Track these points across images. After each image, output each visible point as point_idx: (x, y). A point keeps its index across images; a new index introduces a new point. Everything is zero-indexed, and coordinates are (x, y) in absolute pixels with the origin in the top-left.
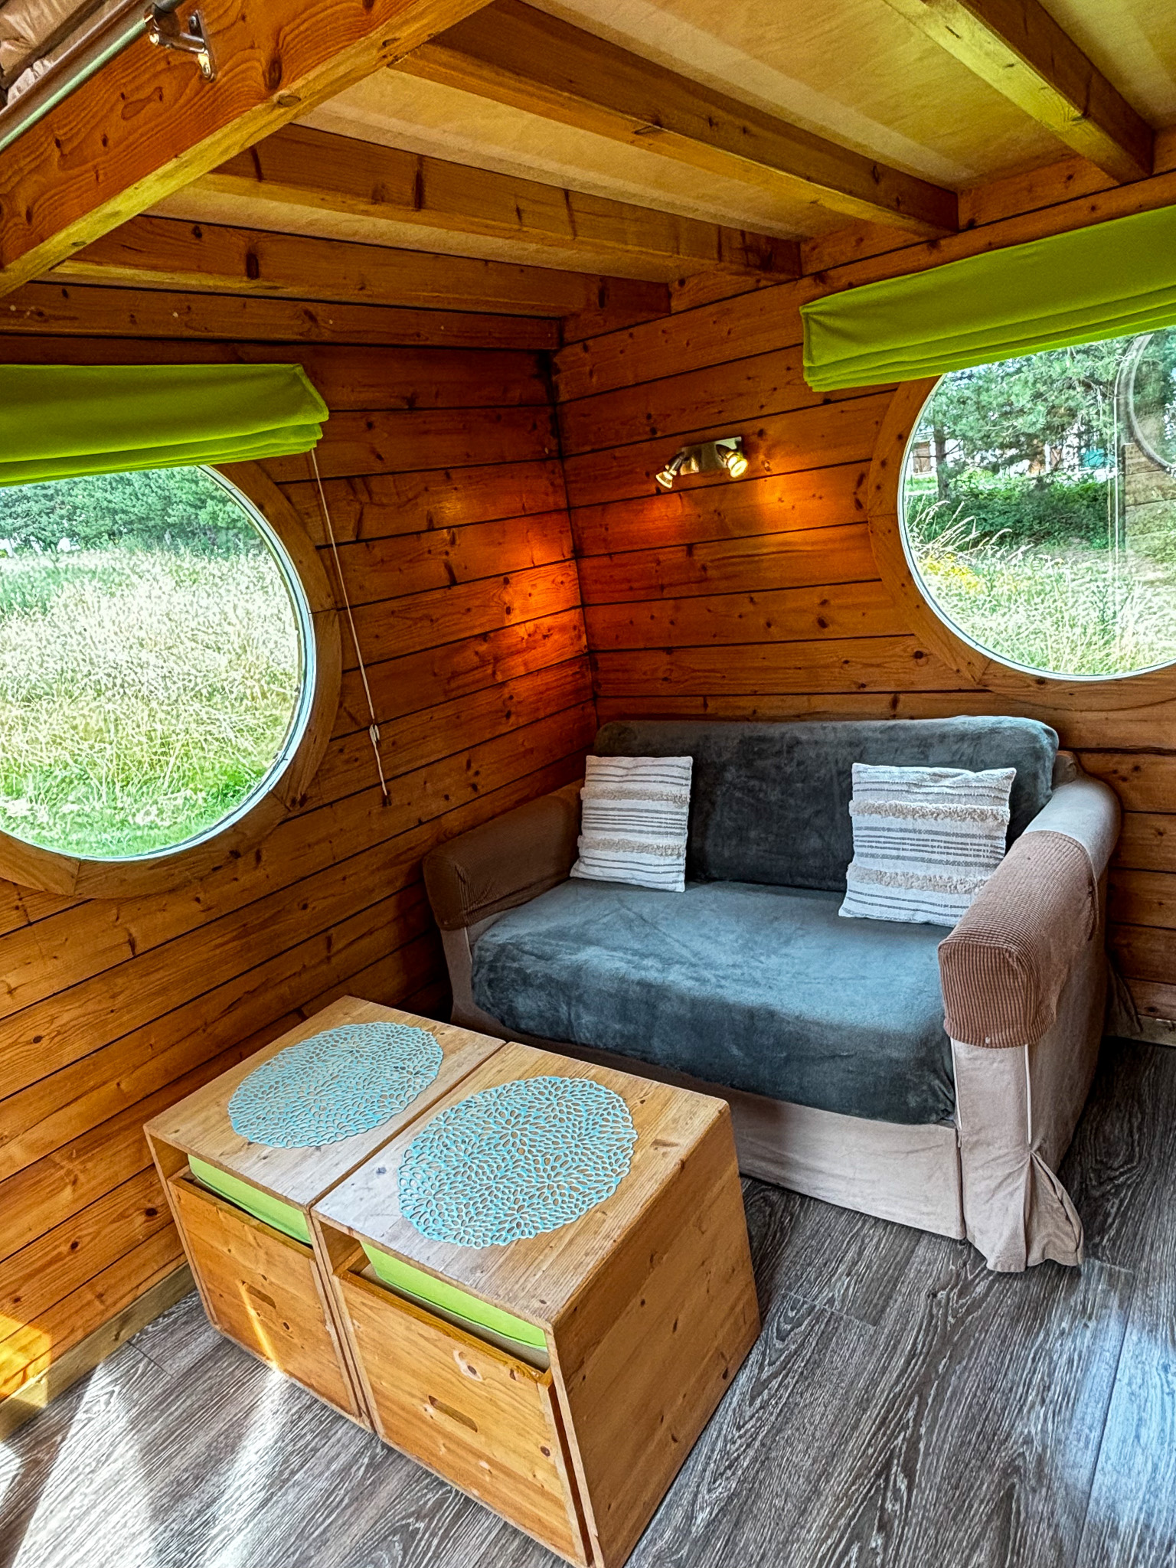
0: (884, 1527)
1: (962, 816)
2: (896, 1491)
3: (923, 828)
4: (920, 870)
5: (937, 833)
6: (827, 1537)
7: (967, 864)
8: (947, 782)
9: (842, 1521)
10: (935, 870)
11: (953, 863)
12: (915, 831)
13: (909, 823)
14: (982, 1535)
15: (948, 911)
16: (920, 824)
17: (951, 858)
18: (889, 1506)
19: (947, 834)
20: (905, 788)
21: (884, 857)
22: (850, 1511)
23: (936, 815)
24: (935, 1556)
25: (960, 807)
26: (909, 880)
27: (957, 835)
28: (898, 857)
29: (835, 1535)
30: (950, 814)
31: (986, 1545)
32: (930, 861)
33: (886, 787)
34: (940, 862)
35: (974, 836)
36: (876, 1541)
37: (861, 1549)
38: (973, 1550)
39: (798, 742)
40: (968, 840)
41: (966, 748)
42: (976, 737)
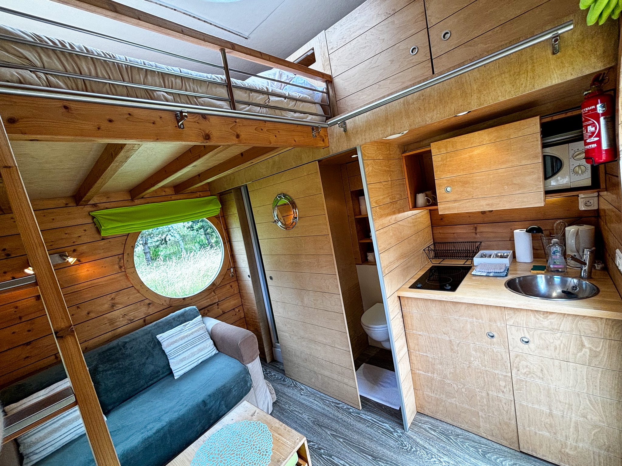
0: (320, 449)
1: (198, 330)
2: (313, 445)
3: (191, 338)
4: (195, 349)
5: (195, 338)
6: (320, 461)
7: (205, 341)
8: (188, 325)
9: (317, 458)
10: (199, 347)
11: (202, 342)
12: (189, 341)
13: (186, 339)
14: (324, 431)
15: (207, 354)
16: (190, 338)
17: (201, 341)
18: (316, 447)
19: (197, 336)
20: (179, 332)
21: (183, 352)
22: (315, 456)
23: (192, 333)
24: (327, 440)
25: (196, 329)
26: (193, 354)
27: (199, 335)
28: (187, 350)
29: (320, 460)
30: (196, 331)
31: (326, 431)
32: (197, 345)
33: (174, 335)
34: (199, 344)
35: (203, 334)
36: (322, 451)
37: (324, 455)
38: (327, 433)
39: (126, 343)
40: (202, 335)
41: (182, 319)
42: (183, 315)
